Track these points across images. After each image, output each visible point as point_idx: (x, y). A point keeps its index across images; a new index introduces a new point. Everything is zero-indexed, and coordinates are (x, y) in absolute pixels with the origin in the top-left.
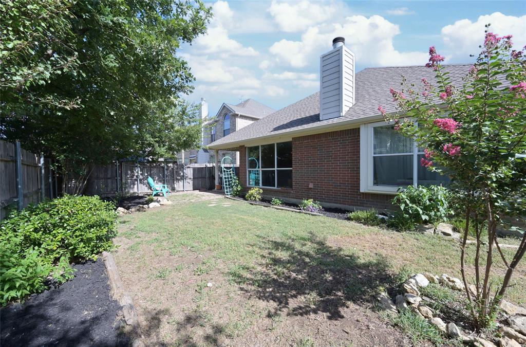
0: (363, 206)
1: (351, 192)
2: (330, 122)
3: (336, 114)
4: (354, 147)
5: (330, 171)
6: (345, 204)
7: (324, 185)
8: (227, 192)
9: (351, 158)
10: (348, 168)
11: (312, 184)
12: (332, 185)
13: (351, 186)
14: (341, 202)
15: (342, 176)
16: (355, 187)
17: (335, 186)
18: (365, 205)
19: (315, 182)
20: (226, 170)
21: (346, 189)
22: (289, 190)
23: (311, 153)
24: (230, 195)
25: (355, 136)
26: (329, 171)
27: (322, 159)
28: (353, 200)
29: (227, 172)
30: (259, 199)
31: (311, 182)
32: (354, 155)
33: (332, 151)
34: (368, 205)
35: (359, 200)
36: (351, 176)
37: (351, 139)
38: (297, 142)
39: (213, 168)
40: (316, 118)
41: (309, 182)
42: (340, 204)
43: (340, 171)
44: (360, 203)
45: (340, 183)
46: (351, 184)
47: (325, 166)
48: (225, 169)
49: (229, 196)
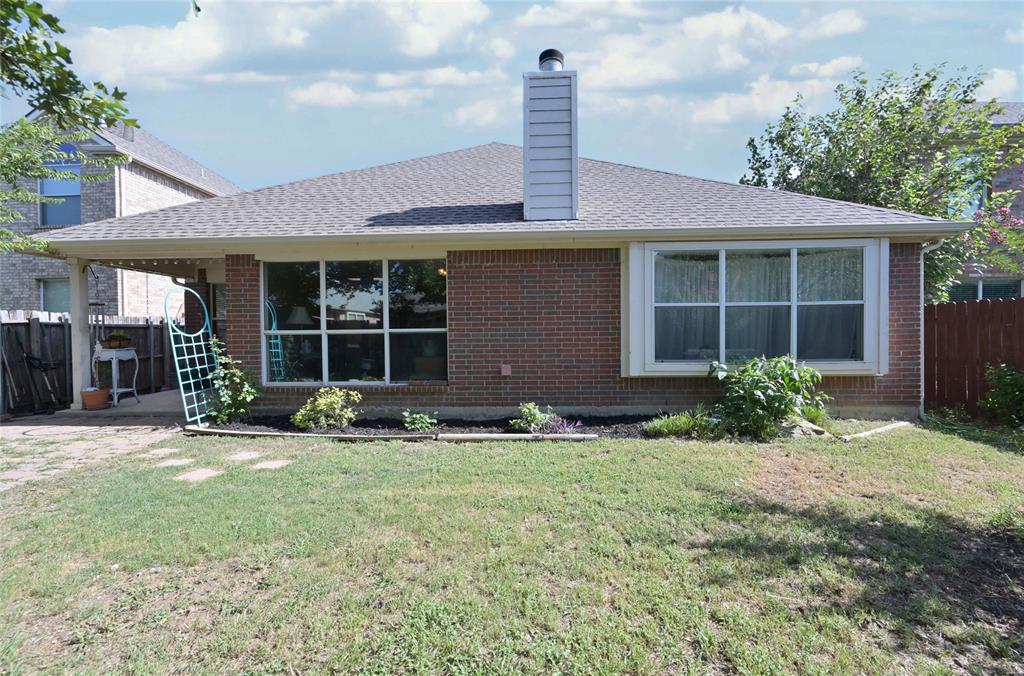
0: (627, 405)
1: (601, 377)
2: (546, 227)
3: (566, 213)
4: (608, 286)
5: (555, 335)
6: (590, 404)
7: (541, 367)
8: (192, 414)
9: (601, 307)
10: (595, 329)
11: (509, 366)
12: (560, 367)
13: (602, 367)
14: (581, 401)
15: (583, 345)
16: (610, 367)
17: (566, 367)
18: (630, 401)
19: (517, 362)
20: (182, 334)
21: (591, 372)
22: (440, 385)
23: (504, 293)
24: (202, 420)
25: (609, 264)
26: (550, 335)
27: (535, 308)
28: (605, 393)
29: (188, 340)
30: (350, 420)
31: (505, 362)
32: (606, 302)
33: (559, 292)
34: (636, 401)
35: (619, 393)
36: (601, 345)
37: (601, 270)
38: (463, 264)
39: (63, 327)
40: (515, 212)
41: (499, 362)
42: (578, 405)
43: (578, 335)
44: (621, 398)
45: (578, 361)
46: (600, 361)
47: (541, 324)
48: (179, 332)
49: (203, 427)
